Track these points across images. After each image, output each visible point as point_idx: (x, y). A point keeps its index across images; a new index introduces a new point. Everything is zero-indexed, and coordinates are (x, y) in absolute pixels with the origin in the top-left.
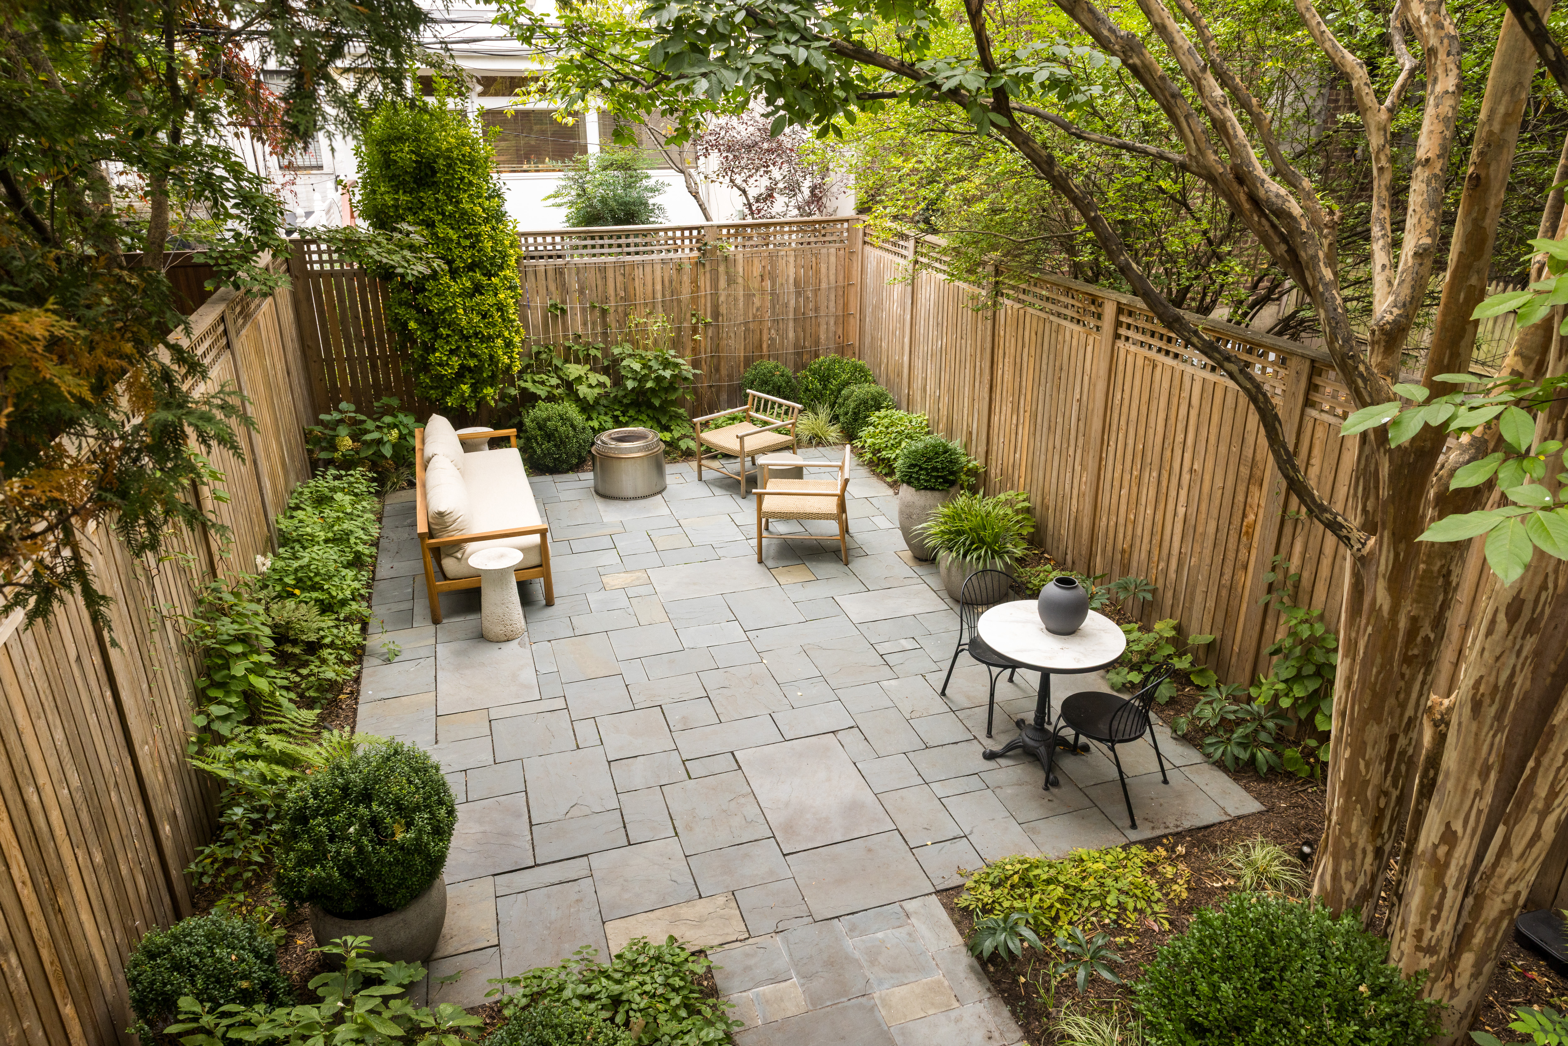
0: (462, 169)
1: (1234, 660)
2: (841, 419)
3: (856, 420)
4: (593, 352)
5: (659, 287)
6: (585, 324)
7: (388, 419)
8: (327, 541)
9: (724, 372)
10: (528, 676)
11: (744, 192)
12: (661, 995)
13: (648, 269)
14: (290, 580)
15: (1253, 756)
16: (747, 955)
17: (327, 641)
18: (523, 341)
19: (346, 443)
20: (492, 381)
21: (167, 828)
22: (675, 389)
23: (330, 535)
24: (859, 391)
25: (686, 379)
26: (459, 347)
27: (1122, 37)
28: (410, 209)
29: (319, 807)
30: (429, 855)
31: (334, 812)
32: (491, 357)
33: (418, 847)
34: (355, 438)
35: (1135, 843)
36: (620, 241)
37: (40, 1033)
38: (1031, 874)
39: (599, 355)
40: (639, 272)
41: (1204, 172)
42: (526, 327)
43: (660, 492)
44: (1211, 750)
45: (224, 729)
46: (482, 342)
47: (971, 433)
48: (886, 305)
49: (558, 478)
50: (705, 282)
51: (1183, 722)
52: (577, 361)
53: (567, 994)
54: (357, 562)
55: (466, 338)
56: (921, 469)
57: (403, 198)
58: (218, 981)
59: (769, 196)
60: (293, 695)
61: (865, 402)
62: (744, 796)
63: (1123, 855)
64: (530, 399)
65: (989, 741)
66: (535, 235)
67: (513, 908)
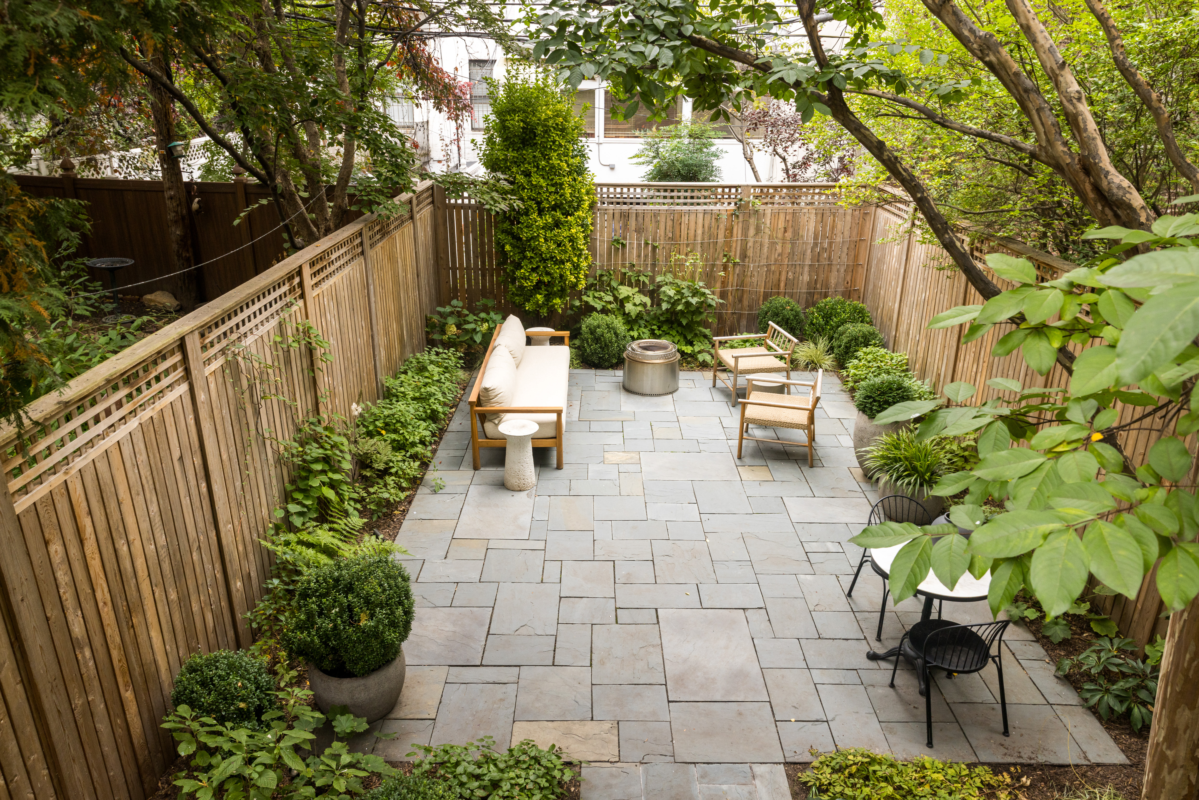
0: (555, 135)
1: (1136, 616)
2: (836, 351)
3: (846, 353)
4: (642, 278)
5: (700, 232)
6: (639, 256)
7: (483, 315)
8: (414, 399)
9: (746, 303)
10: (525, 520)
11: (784, 159)
12: (530, 790)
13: (693, 217)
14: (379, 424)
15: (1129, 710)
16: (612, 775)
17: (393, 470)
18: (590, 267)
19: (453, 329)
20: (562, 294)
21: (239, 584)
22: (701, 313)
23: (417, 395)
24: (853, 329)
25: (710, 306)
26: (538, 267)
27: (980, 37)
28: (515, 162)
29: (317, 591)
30: (383, 641)
31: (326, 595)
32: (561, 276)
33: (375, 634)
34: (458, 327)
35: (983, 764)
36: (673, 194)
37: (102, 706)
38: (871, 768)
39: (647, 282)
40: (685, 219)
41: (1052, 162)
42: (594, 255)
43: (671, 393)
44: (1088, 695)
45: (297, 521)
46: (555, 264)
47: (939, 375)
48: (887, 259)
49: (600, 372)
50: (738, 230)
51: (1067, 663)
52: (630, 285)
53: (460, 770)
54: (433, 417)
55: (545, 260)
56: (875, 401)
57: (511, 154)
58: (225, 699)
59: (805, 164)
60: (358, 506)
61: (856, 339)
62: (653, 646)
63: (967, 772)
64: (589, 309)
65: (877, 644)
66: (608, 186)
67: (455, 695)
